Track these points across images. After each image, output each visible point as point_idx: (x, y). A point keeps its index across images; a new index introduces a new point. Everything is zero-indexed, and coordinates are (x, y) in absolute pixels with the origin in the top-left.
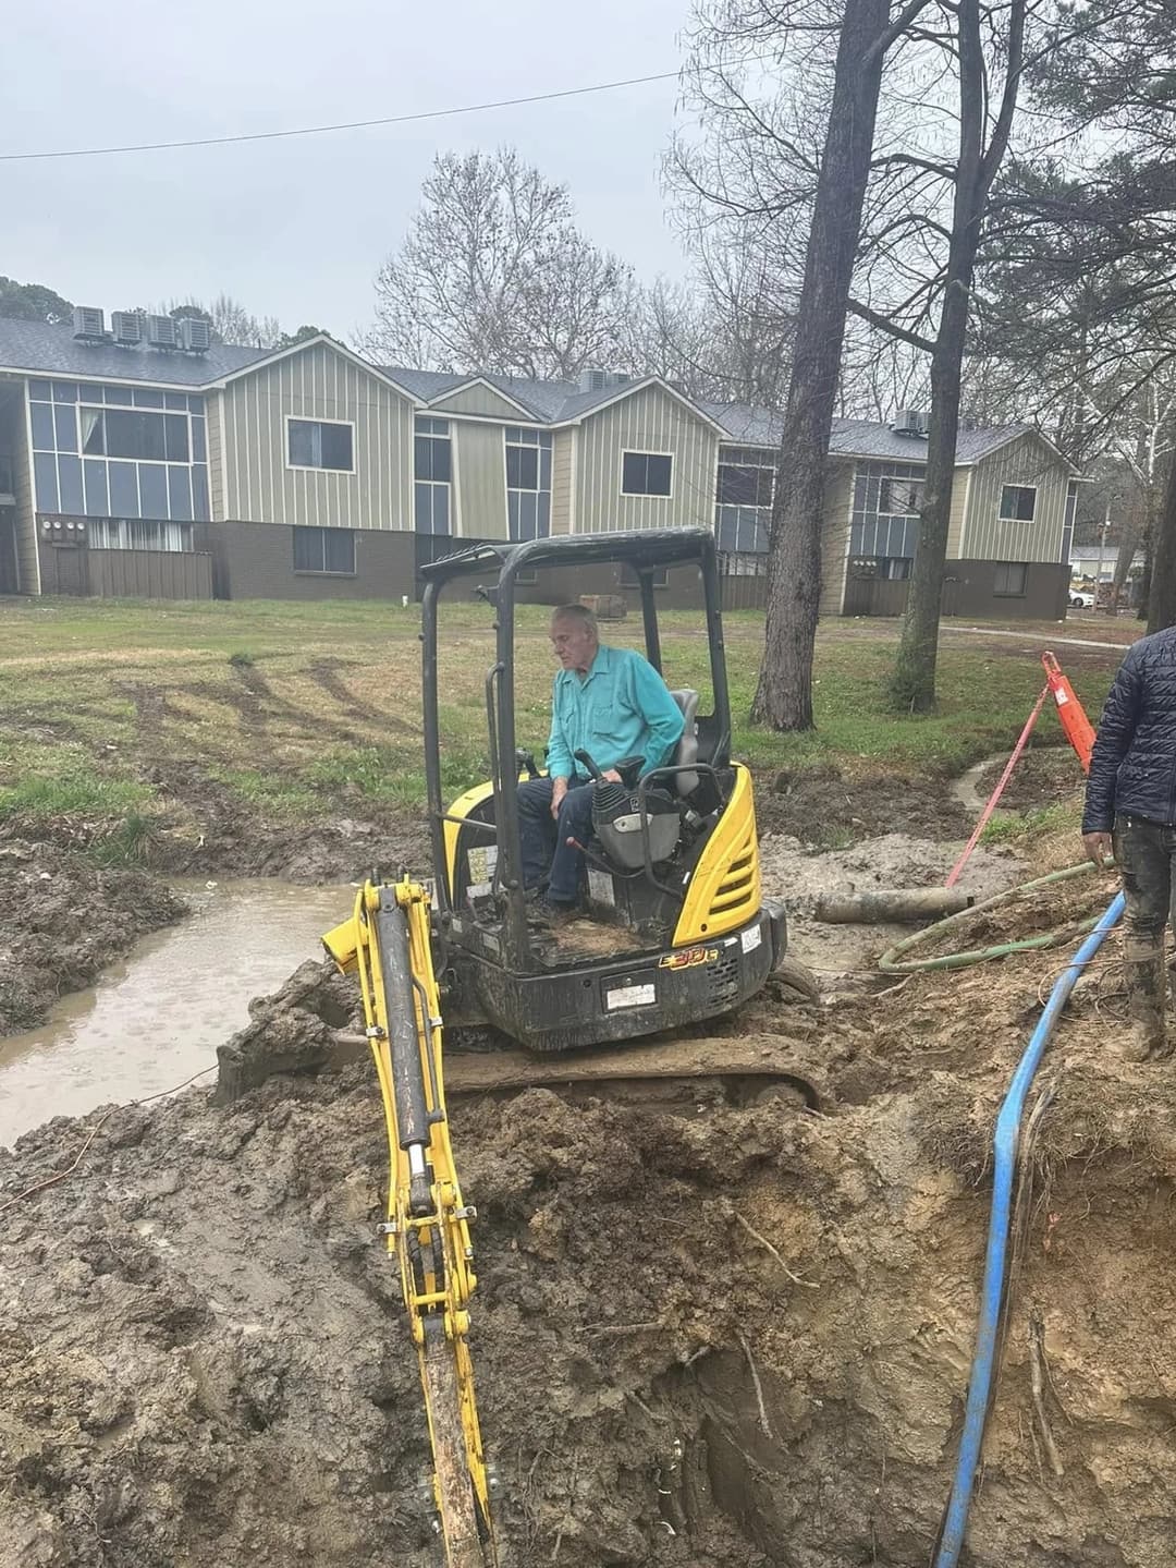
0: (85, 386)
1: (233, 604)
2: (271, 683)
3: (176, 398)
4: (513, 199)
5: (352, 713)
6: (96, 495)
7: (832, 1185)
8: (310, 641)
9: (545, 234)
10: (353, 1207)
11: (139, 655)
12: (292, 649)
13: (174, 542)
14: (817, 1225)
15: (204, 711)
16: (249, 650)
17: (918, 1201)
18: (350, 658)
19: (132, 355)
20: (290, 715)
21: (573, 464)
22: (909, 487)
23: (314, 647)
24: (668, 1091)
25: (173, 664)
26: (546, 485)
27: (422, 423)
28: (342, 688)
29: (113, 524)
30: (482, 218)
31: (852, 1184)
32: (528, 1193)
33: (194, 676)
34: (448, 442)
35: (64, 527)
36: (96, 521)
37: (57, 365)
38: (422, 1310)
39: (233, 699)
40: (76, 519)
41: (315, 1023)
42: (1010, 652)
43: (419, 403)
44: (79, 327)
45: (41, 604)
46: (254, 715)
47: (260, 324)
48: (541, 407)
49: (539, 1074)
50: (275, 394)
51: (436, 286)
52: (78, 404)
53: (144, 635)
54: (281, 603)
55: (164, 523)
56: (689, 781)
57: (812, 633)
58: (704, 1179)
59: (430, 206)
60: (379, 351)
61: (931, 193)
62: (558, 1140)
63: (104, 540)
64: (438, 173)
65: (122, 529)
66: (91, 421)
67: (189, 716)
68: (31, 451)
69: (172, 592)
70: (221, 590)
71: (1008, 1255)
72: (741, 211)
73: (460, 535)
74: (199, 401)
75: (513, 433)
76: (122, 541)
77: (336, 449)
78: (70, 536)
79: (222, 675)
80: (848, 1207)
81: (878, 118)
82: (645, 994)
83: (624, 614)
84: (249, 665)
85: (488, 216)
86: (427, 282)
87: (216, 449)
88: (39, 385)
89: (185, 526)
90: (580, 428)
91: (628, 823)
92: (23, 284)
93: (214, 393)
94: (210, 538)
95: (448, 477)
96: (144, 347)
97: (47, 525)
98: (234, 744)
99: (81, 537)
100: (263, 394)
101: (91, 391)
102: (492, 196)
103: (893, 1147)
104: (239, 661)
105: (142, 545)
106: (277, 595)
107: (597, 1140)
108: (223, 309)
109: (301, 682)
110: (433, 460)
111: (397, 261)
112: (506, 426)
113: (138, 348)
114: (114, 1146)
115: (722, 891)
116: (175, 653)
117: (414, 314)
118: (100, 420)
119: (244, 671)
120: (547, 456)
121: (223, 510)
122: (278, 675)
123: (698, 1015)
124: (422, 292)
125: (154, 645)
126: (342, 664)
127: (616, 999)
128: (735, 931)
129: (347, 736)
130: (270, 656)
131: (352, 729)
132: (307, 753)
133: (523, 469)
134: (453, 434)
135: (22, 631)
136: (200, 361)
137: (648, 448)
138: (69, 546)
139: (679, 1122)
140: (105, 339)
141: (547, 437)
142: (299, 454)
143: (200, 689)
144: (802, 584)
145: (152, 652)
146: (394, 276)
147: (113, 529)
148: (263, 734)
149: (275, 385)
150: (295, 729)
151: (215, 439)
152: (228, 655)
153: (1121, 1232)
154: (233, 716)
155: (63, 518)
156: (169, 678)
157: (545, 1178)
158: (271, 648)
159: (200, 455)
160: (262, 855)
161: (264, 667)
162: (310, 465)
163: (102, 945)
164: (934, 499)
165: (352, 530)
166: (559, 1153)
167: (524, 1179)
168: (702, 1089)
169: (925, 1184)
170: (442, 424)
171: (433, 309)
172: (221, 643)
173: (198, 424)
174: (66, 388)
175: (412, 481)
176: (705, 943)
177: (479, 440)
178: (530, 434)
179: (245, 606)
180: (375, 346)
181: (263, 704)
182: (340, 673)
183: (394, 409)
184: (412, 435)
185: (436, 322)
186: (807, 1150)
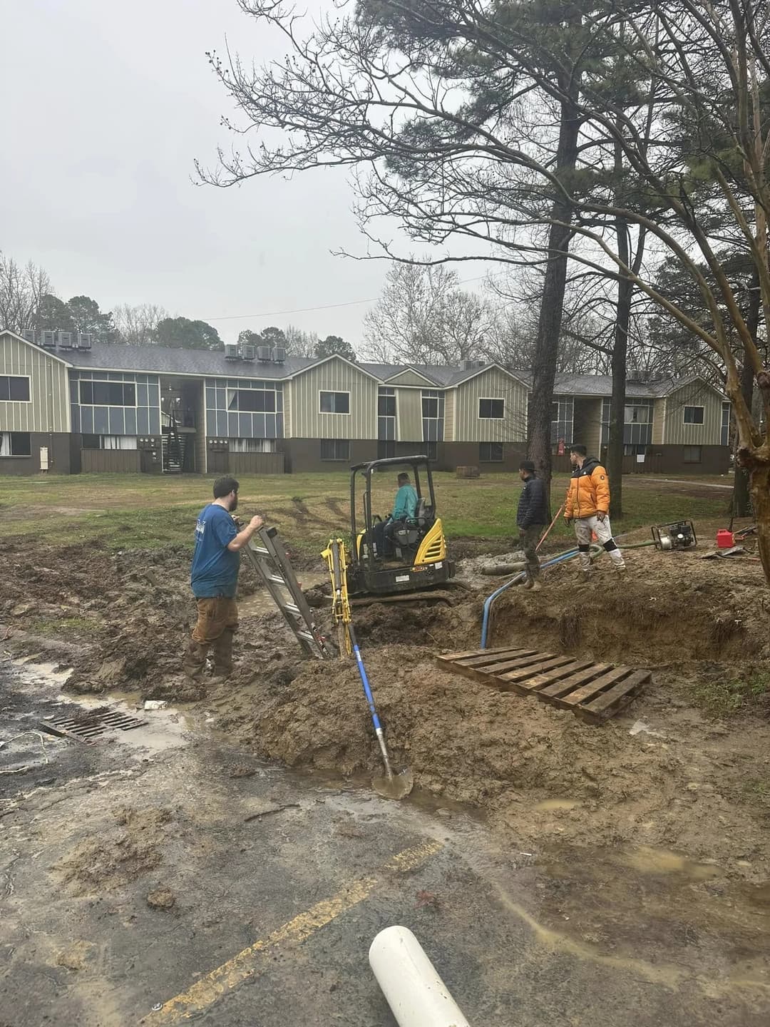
0: (230, 380)
1: (293, 475)
2: (309, 508)
3: (270, 384)
4: (430, 278)
5: (342, 520)
6: (233, 429)
7: (449, 622)
8: (327, 491)
9: (446, 294)
10: (328, 627)
11: (255, 498)
12: (319, 494)
13: (267, 448)
14: (445, 632)
15: (282, 520)
16: (300, 495)
17: (469, 624)
18: (343, 497)
19: (252, 364)
20: (316, 521)
21: (454, 406)
22: (632, 409)
23: (328, 493)
24: (412, 604)
25: (269, 501)
26: (441, 415)
27: (381, 390)
28: (338, 509)
29: (240, 441)
30: (415, 288)
31: (454, 622)
32: (373, 626)
33: (278, 506)
34: (395, 398)
35: (218, 443)
36: (233, 439)
37: (218, 372)
38: (338, 618)
39: (293, 514)
40: (224, 439)
41: (320, 593)
42: (675, 491)
43: (380, 382)
44: (227, 352)
45: (208, 478)
46: (301, 520)
47: (308, 335)
48: (439, 378)
49: (377, 600)
50: (314, 381)
51: (393, 321)
52: (227, 388)
53: (256, 490)
54: (313, 474)
55: (263, 440)
56: (422, 522)
57: (549, 483)
58: (419, 625)
59: (390, 284)
60: (365, 353)
61: (608, 286)
62: (381, 614)
63: (236, 448)
64: (394, 269)
65: (244, 443)
66: (232, 396)
67: (276, 521)
68: (205, 409)
69: (266, 470)
70: (288, 469)
71: (487, 634)
72: (518, 300)
73: (399, 440)
74: (280, 385)
75: (425, 392)
76: (244, 448)
77: (341, 403)
78: (221, 447)
79: (289, 505)
80: (453, 628)
81: (567, 268)
82: (406, 578)
83: (479, 475)
84: (300, 501)
85: (418, 287)
86: (388, 320)
87: (287, 406)
88: (210, 381)
89: (272, 441)
90: (458, 389)
91: (402, 532)
92: (192, 320)
93: (288, 381)
94: (283, 446)
95: (394, 413)
96: (256, 361)
97: (211, 442)
98: (293, 531)
99: (226, 446)
100: (309, 381)
101: (233, 382)
102: (420, 278)
103: (465, 612)
104: (296, 500)
105: (253, 449)
106: (313, 471)
107: (392, 615)
108: (290, 331)
109: (322, 508)
110: (387, 406)
111: (374, 310)
112: (423, 390)
113: (253, 361)
114: (267, 620)
115: (429, 551)
116: (269, 497)
117: (382, 334)
118: (236, 396)
119: (298, 503)
120: (442, 403)
121: (290, 432)
122: (313, 505)
123: (422, 585)
124: (386, 324)
125: (261, 494)
126: (340, 500)
127: (399, 579)
128: (433, 563)
129: (339, 529)
130: (309, 497)
131: (341, 526)
132: (322, 534)
133: (430, 408)
134: (397, 394)
135: (203, 489)
136: (281, 366)
137: (492, 396)
138: (220, 451)
139: (414, 611)
140: (239, 359)
141: (442, 393)
142: (325, 406)
143: (281, 511)
144: (542, 461)
145: (260, 497)
146: (372, 318)
147: (240, 443)
148: (305, 528)
149: (314, 376)
150: (318, 526)
151: (287, 402)
152: (291, 497)
153: (516, 628)
154: (294, 521)
155: (218, 439)
156: (267, 507)
157: (376, 623)
158: (309, 494)
159: (280, 408)
160: (305, 564)
161: (306, 502)
162: (330, 411)
163: (256, 584)
164: (615, 421)
165: (348, 440)
166: (382, 617)
167: (371, 622)
168: (421, 603)
169: (471, 620)
170: (392, 390)
171: (391, 332)
172: (288, 493)
173: (280, 395)
174: (221, 382)
175: (377, 416)
176: (424, 565)
177: (409, 397)
178: (433, 393)
179: (299, 476)
180: (363, 350)
181: (306, 517)
182: (339, 504)
183: (369, 384)
184: (377, 395)
185: (393, 338)
186: (444, 614)
